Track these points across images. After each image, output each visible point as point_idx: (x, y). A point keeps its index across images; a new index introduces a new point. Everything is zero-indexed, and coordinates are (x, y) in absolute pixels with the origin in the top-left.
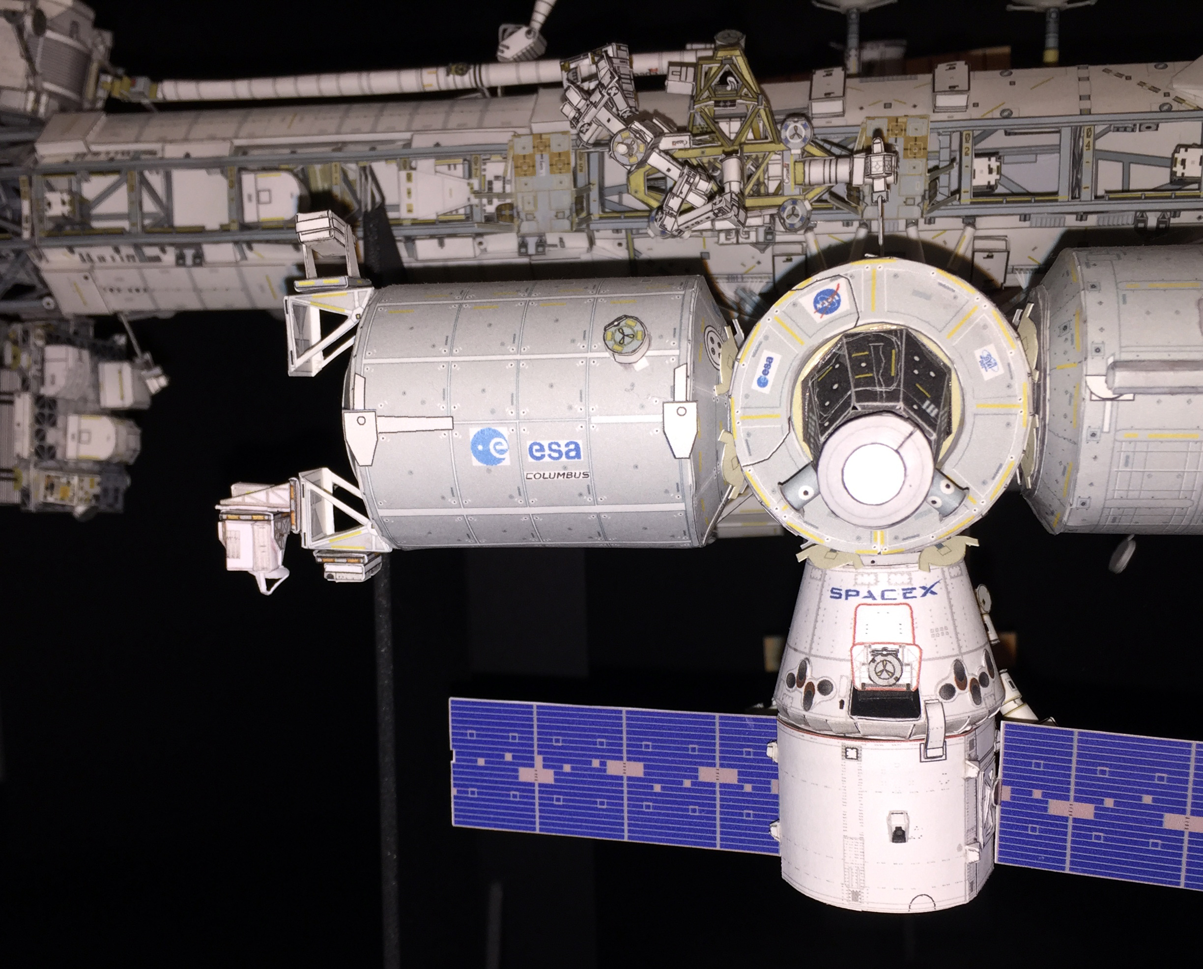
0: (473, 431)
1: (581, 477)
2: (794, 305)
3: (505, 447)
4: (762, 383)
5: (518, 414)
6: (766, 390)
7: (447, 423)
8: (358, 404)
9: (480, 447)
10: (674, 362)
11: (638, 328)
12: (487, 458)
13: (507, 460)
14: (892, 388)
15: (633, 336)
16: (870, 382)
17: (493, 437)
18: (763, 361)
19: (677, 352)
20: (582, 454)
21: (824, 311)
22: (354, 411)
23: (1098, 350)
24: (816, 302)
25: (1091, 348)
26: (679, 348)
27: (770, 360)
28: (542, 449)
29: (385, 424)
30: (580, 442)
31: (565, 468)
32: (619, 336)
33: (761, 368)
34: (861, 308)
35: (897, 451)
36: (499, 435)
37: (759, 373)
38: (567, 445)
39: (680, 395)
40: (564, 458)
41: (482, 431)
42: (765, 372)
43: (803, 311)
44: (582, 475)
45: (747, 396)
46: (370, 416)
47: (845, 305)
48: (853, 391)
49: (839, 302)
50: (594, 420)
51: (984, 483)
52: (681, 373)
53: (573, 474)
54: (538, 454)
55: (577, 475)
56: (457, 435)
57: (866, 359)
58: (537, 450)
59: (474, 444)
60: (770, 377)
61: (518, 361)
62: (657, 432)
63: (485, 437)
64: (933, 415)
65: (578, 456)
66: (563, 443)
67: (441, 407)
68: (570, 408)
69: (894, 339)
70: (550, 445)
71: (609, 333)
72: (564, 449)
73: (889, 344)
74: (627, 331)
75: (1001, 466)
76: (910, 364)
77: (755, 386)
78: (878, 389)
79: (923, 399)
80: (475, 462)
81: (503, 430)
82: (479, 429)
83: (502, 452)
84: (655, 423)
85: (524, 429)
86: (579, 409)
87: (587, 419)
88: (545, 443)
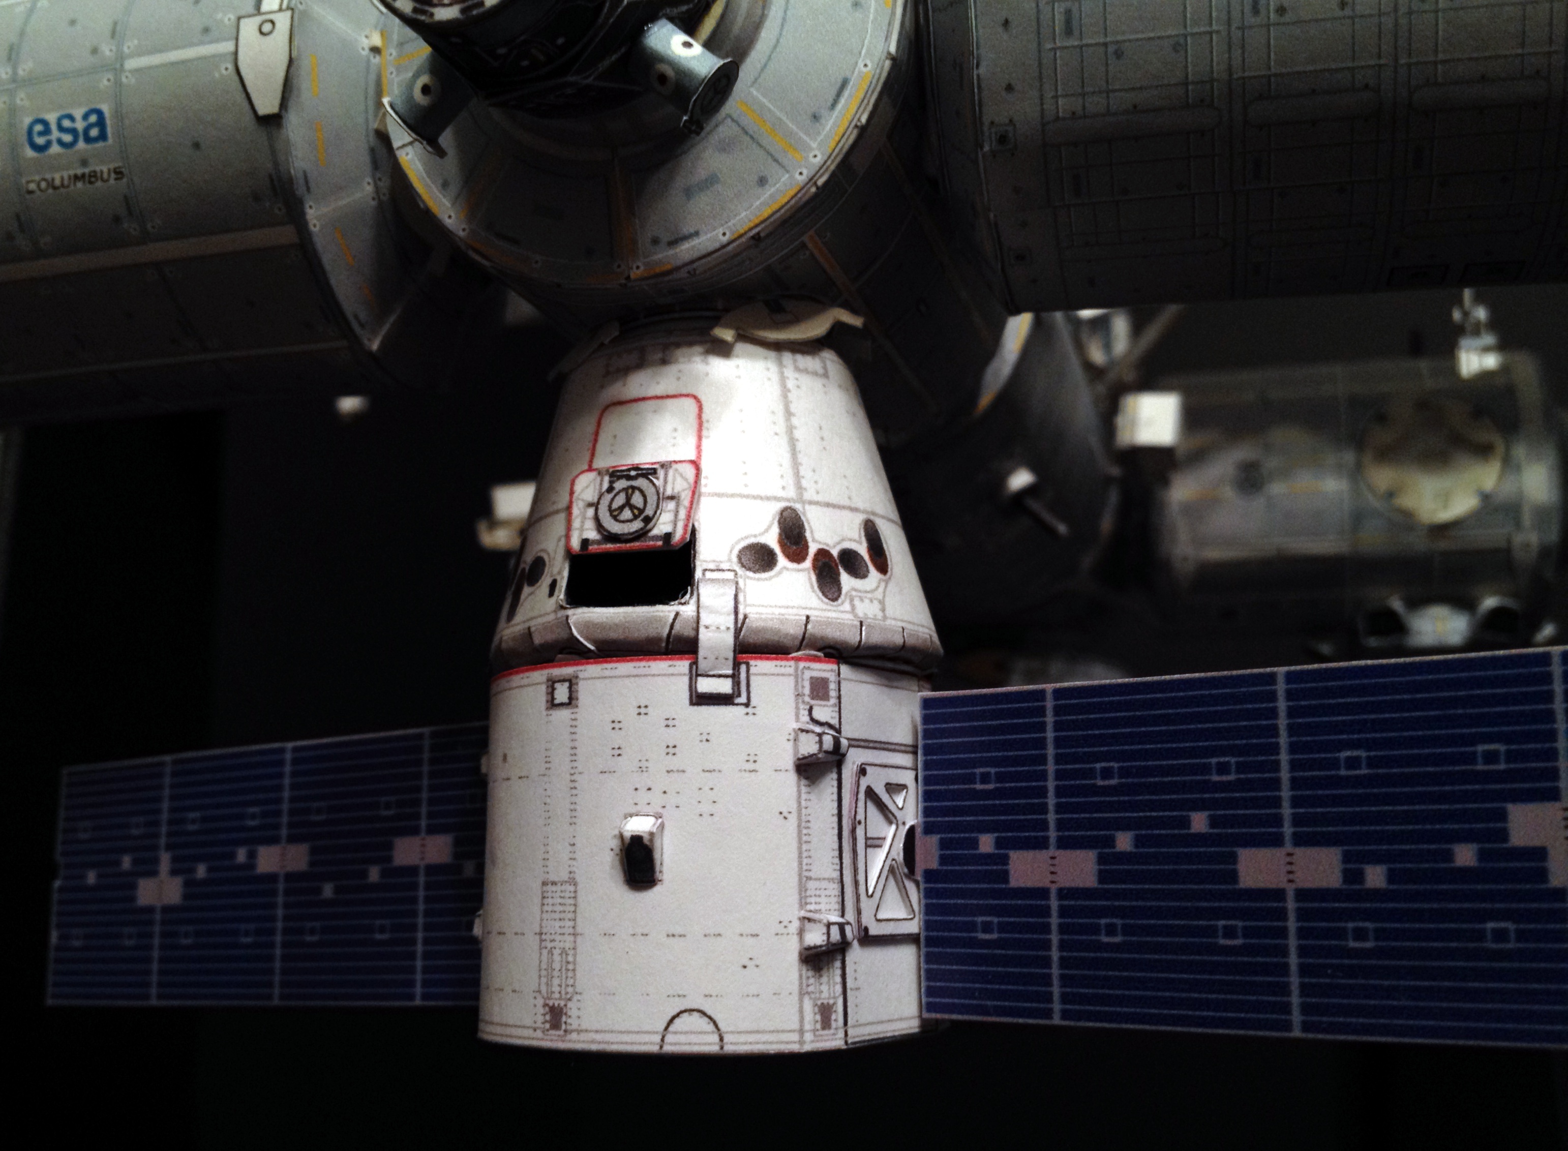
1: (112, 181)
5: (15, 74)
20: (109, 130)
28: (47, 131)
30: (105, 108)
31: (84, 163)
38: (86, 117)
39: (270, 3)
40: (81, 144)
44: (113, 176)
50: (131, 64)
51: (816, 116)
53: (99, 175)
54: (40, 141)
55: (105, 176)
58: (41, 134)
62: (229, 65)
65: (103, 136)
66: (78, 113)
68: (95, 50)
70: (59, 121)
72: (80, 125)
84: (221, 57)
85: (21, 99)
86: (107, 50)
87: (116, 67)
88: (52, 118)
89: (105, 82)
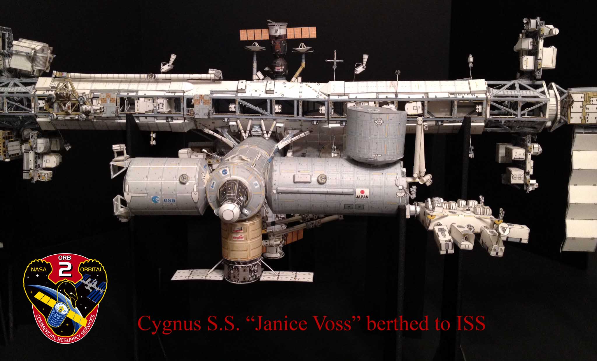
0: (152, 197)
2: (219, 172)
3: (159, 199)
4: (212, 187)
5: (161, 193)
6: (213, 188)
7: (146, 195)
8: (127, 190)
9: (154, 200)
10: (194, 183)
11: (187, 176)
12: (155, 201)
13: (159, 202)
14: (234, 194)
15: (186, 178)
16: (230, 193)
17: (156, 198)
18: (212, 183)
19: (194, 181)
21: (224, 174)
22: (126, 192)
23: (275, 185)
24: (223, 172)
25: (274, 184)
26: (195, 180)
27: (214, 183)
28: (167, 200)
29: (133, 195)
30: (175, 200)
31: (172, 204)
32: (183, 178)
33: (212, 184)
34: (231, 173)
35: (232, 211)
36: (157, 197)
39: (195, 190)
40: (171, 202)
41: (154, 197)
42: (213, 185)
43: (220, 174)
45: (209, 189)
46: (130, 193)
47: (228, 173)
48: (227, 194)
49: (227, 172)
50: (178, 195)
51: (256, 207)
52: (195, 186)
56: (148, 197)
57: (230, 187)
59: (152, 199)
60: (214, 186)
61: (161, 182)
62: (191, 197)
63: (155, 197)
64: (242, 199)
65: (174, 201)
66: (171, 199)
67: (145, 192)
68: (173, 192)
69: (236, 183)
71: (180, 178)
72: (171, 200)
73: (235, 184)
74: (184, 177)
75: (259, 204)
76: (239, 188)
77: (211, 187)
78: (232, 195)
79: (240, 196)
80: (153, 202)
81: (158, 196)
82: (153, 196)
83: (158, 201)
84: (190, 196)
85: (163, 197)
86: (174, 193)
87: (176, 195)
88: (168, 199)
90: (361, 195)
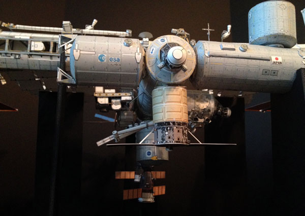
0: (99, 55)
4: (152, 53)
5: (108, 52)
7: (94, 53)
9: (100, 58)
12: (101, 60)
13: (105, 61)
18: (152, 49)
19: (137, 45)
20: (120, 61)
21: (162, 42)
22: (76, 49)
23: (206, 50)
24: (161, 40)
29: (82, 52)
30: (120, 59)
32: (127, 41)
34: (169, 41)
36: (104, 56)
37: (151, 51)
38: (117, 59)
39: (138, 51)
40: (116, 61)
43: (159, 41)
44: (119, 65)
46: (79, 51)
47: (166, 41)
50: (123, 54)
51: (189, 71)
56: (96, 55)
58: (111, 59)
60: (153, 52)
61: (108, 44)
63: (101, 56)
67: (93, 50)
68: (118, 52)
70: (114, 58)
77: (150, 53)
80: (99, 61)
82: (100, 54)
83: (104, 59)
84: (134, 56)
85: (109, 55)
89: (120, 56)
90: (276, 61)
